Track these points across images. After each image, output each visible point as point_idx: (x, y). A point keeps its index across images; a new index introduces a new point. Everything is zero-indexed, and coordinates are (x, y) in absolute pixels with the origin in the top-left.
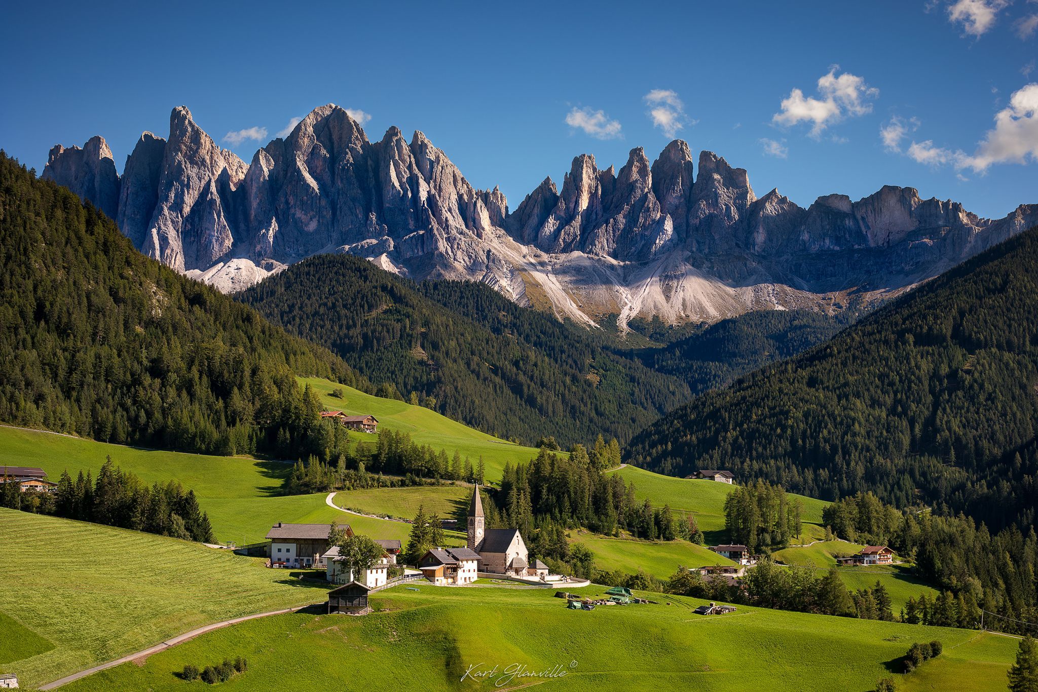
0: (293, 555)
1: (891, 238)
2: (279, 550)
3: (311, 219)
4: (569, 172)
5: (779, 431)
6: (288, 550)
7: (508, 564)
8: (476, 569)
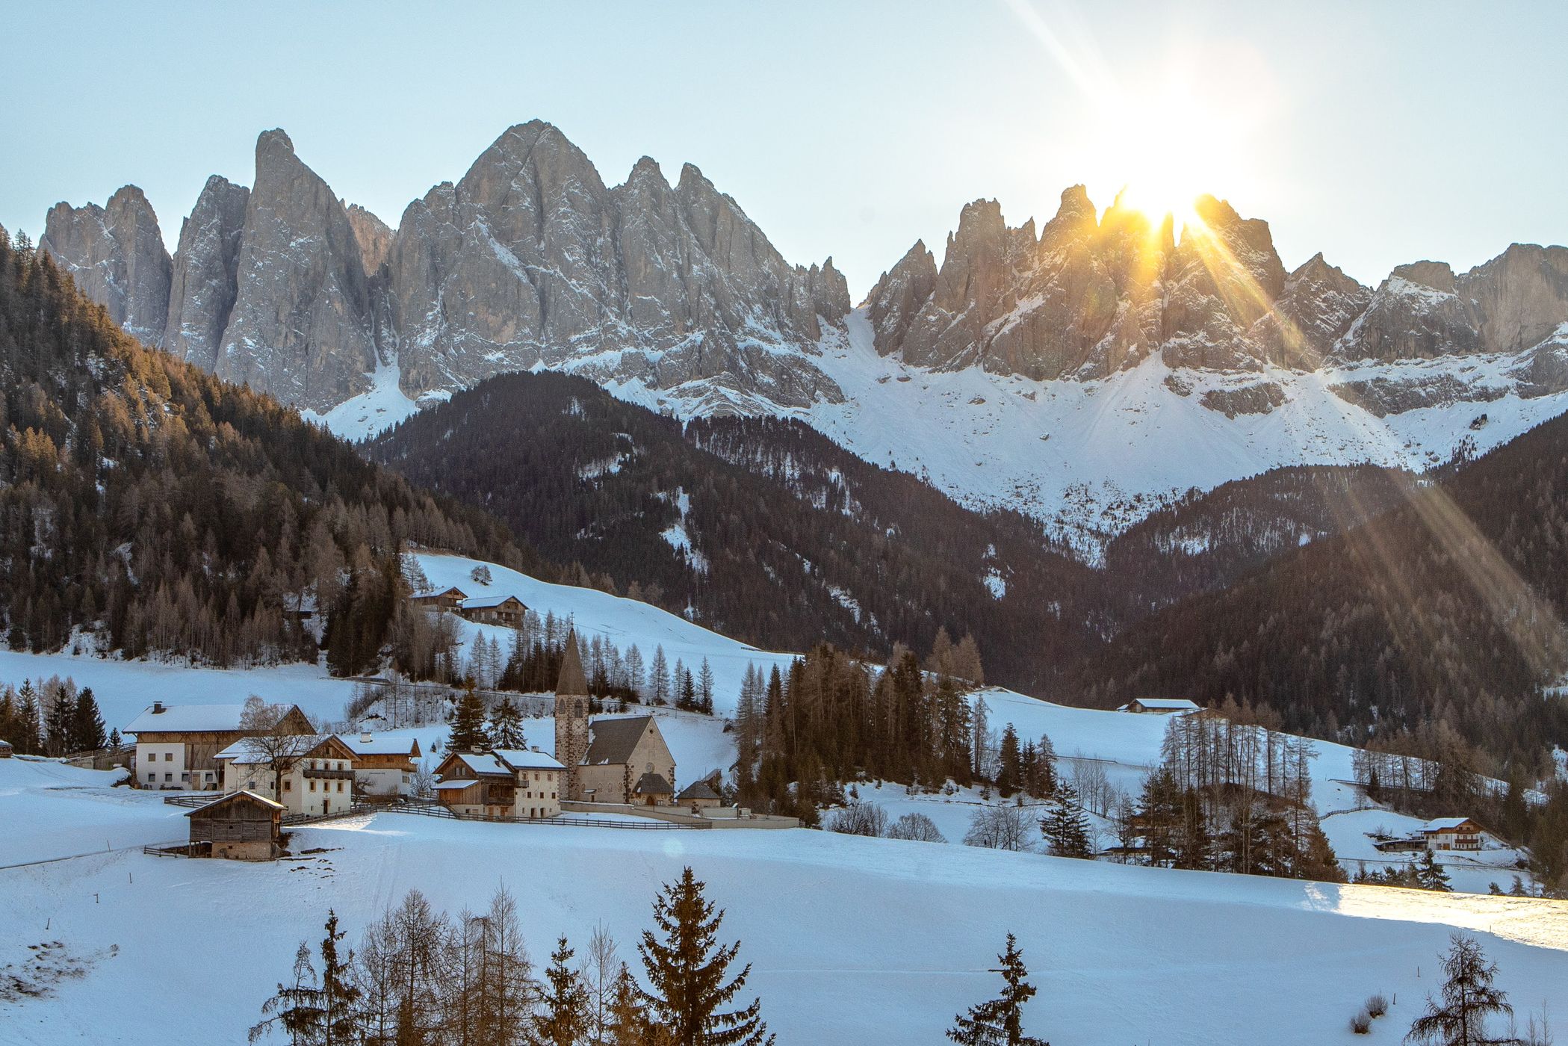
0: (177, 766)
1: (1524, 336)
2: (152, 757)
3: (505, 322)
4: (955, 230)
5: (1305, 649)
6: (169, 757)
7: (632, 787)
8: (556, 792)
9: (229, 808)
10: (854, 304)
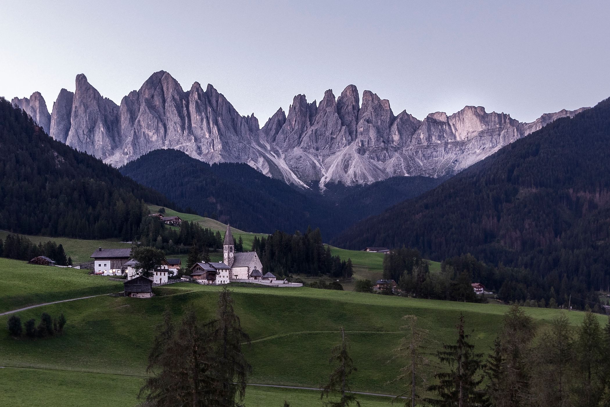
0: (108, 268)
2: (100, 265)
3: (154, 134)
4: (292, 104)
6: (105, 265)
7: (250, 274)
9: (137, 281)
10: (260, 128)
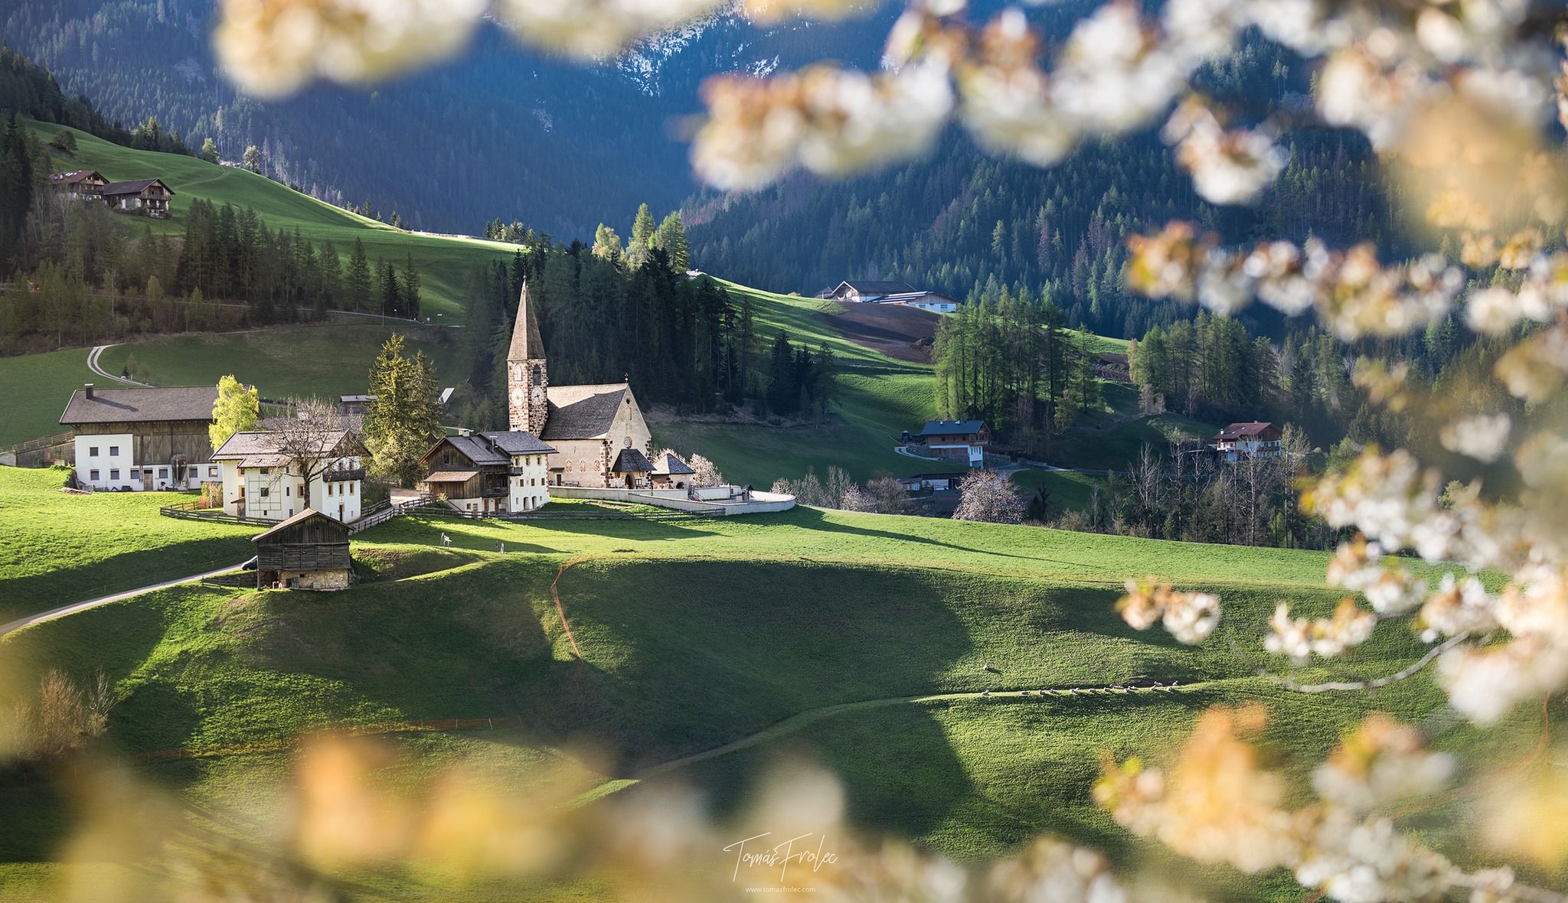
0: (125, 461)
2: (93, 451)
6: (114, 451)
7: (611, 464)
8: (545, 476)
9: (301, 530)
